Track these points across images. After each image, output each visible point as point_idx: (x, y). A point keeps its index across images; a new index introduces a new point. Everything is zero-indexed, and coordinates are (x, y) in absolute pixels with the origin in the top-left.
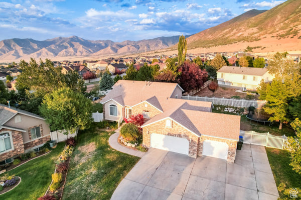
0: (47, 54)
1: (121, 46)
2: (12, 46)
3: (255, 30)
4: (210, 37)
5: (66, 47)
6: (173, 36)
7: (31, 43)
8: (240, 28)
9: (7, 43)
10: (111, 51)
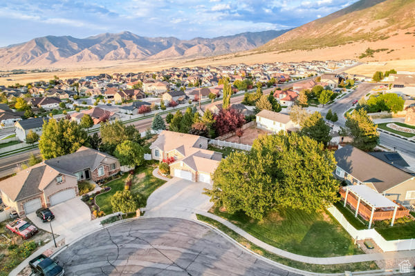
0: (90, 57)
1: (190, 46)
2: (46, 47)
3: (382, 22)
4: (314, 33)
5: (115, 48)
6: (264, 32)
7: (70, 42)
8: (360, 20)
9: (39, 43)
10: (176, 53)
